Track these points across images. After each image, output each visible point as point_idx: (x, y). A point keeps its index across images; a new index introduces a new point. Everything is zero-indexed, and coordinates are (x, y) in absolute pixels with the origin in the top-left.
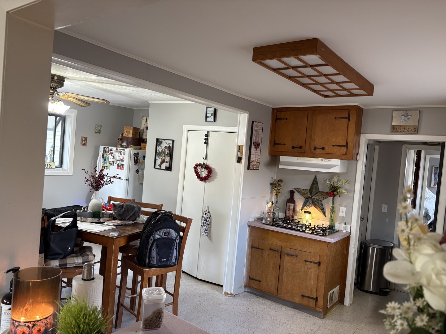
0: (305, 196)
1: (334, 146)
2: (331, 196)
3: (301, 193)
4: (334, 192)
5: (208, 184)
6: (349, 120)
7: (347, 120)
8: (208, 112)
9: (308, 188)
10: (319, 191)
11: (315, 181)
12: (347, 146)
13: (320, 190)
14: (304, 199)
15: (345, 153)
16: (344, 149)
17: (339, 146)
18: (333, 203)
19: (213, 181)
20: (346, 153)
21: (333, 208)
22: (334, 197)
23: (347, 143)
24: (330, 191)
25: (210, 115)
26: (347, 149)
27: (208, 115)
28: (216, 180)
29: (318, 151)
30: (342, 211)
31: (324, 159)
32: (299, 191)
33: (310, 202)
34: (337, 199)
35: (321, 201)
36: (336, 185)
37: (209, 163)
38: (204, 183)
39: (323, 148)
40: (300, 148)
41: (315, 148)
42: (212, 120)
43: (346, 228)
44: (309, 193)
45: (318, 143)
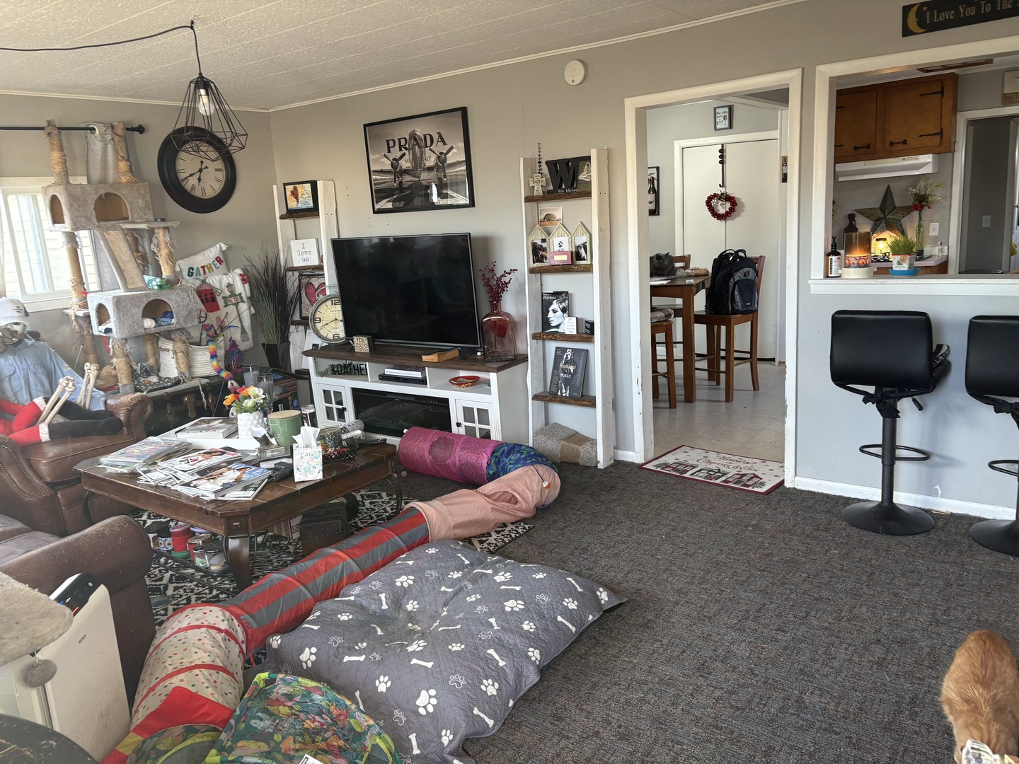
0: (874, 218)
1: (921, 136)
2: (917, 209)
3: (867, 215)
4: (921, 203)
5: (730, 223)
6: (942, 96)
7: (940, 95)
8: (717, 115)
9: (878, 205)
10: (895, 208)
11: (888, 194)
12: (941, 134)
13: (898, 204)
14: (872, 222)
15: (938, 144)
16: (938, 138)
17: (930, 135)
18: (920, 219)
19: (739, 216)
20: (941, 144)
21: (920, 226)
22: (921, 211)
23: (942, 129)
24: (917, 203)
25: (722, 119)
26: (942, 137)
27: (718, 120)
28: (743, 214)
29: (896, 147)
30: (934, 229)
31: (907, 157)
32: (862, 212)
33: (883, 224)
34: (926, 212)
35: (900, 220)
36: (923, 193)
37: (730, 191)
38: (723, 222)
39: (905, 142)
40: (868, 147)
41: (892, 144)
42: (727, 126)
43: (941, 250)
44: (880, 212)
45: (895, 136)
